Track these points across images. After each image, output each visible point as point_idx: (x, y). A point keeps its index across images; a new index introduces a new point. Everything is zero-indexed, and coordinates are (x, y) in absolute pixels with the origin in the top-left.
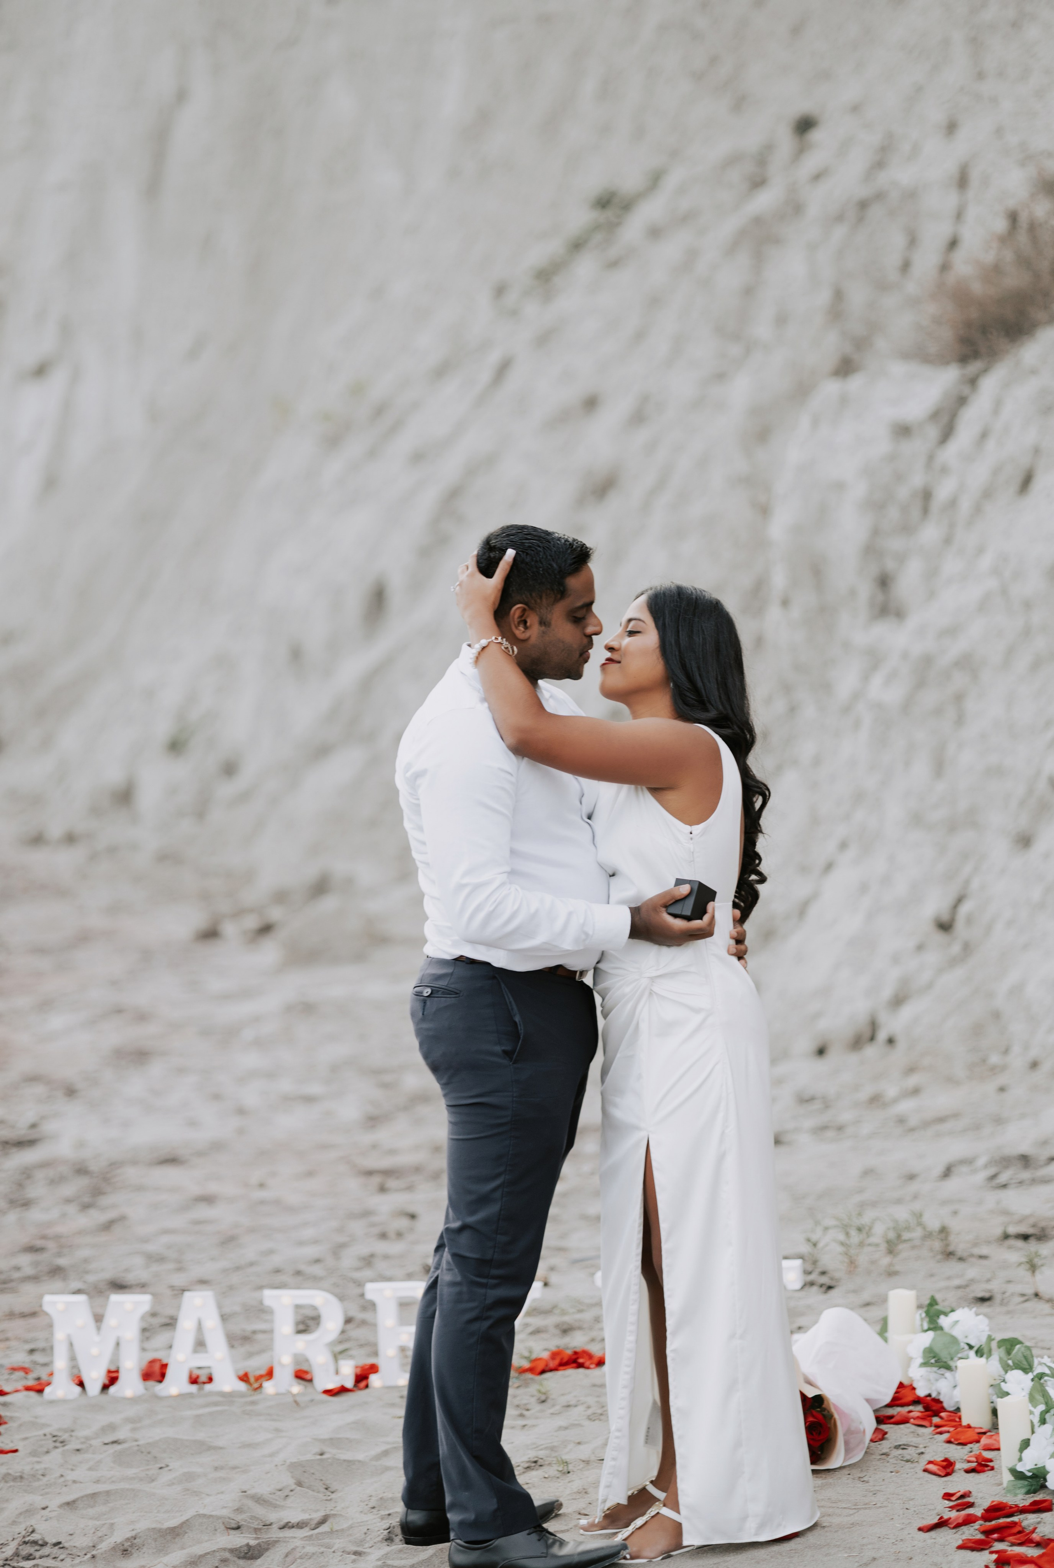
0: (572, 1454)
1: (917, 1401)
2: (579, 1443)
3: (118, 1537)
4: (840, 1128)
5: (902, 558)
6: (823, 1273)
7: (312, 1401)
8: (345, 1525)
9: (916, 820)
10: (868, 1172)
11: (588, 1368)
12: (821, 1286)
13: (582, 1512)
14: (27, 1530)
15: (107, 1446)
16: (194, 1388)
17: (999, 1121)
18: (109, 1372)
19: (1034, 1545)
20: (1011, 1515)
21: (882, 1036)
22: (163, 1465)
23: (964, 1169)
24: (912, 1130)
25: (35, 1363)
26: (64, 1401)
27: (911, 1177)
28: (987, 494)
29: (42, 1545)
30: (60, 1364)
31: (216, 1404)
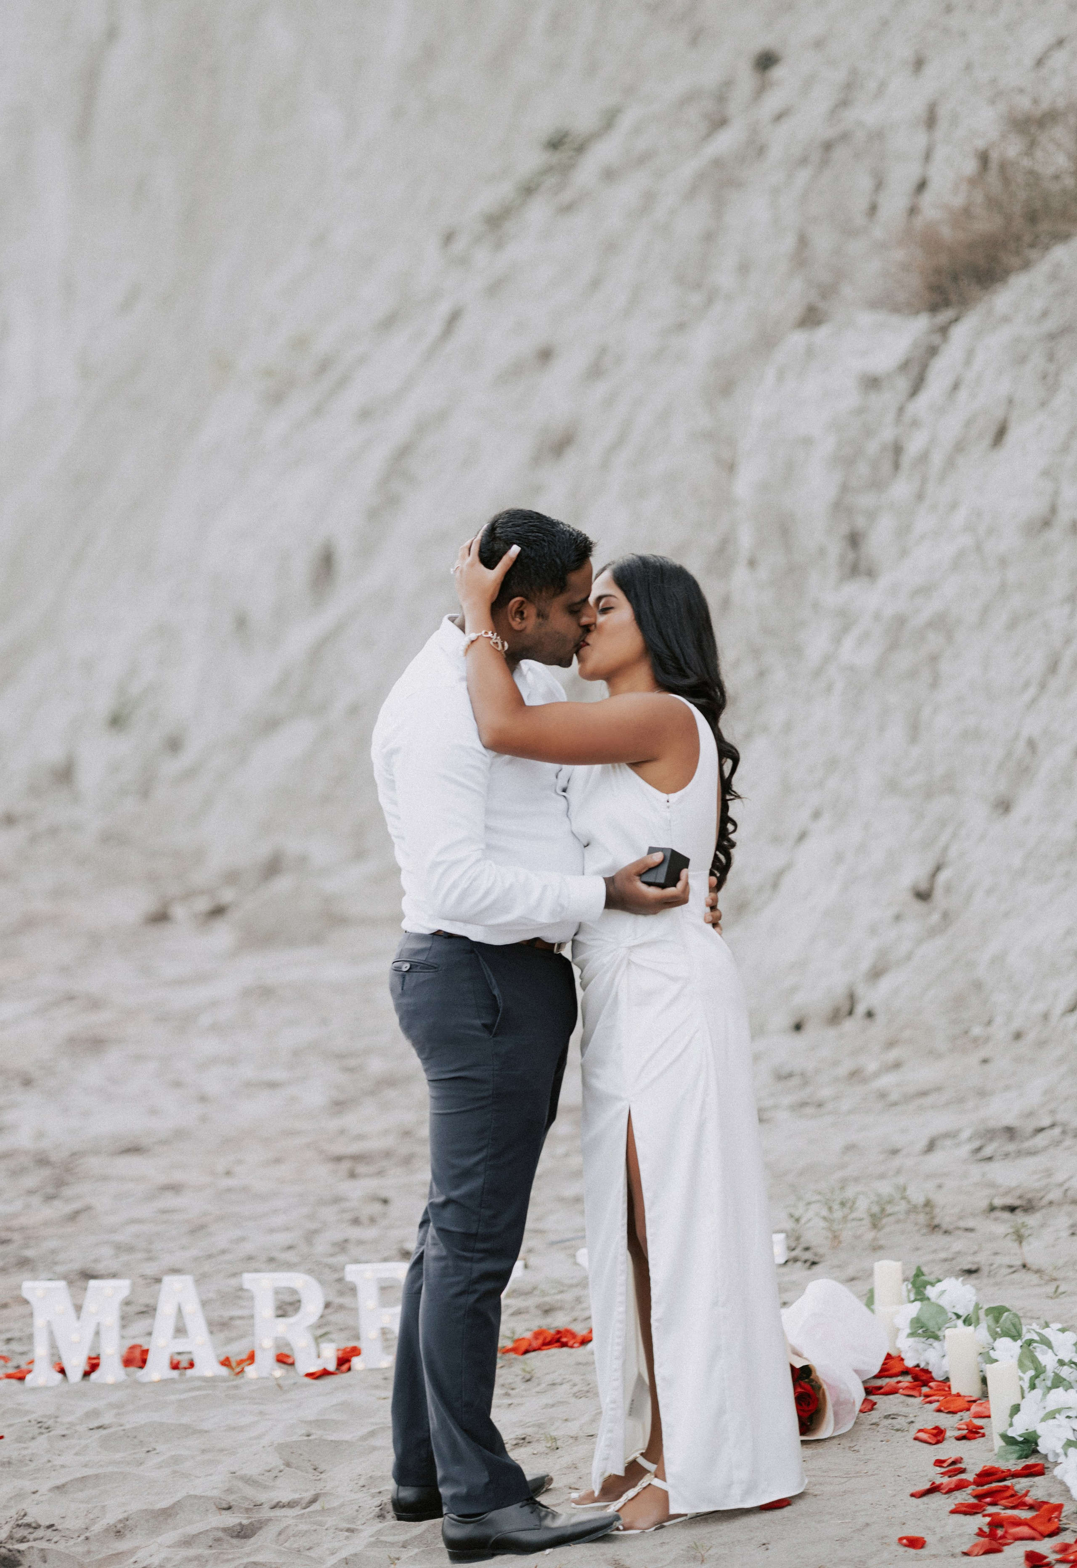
0: (559, 1431)
1: (906, 1372)
2: (566, 1420)
3: (111, 1518)
4: (820, 1105)
5: (872, 515)
6: (807, 1249)
7: (295, 1384)
8: (336, 1504)
9: (892, 786)
10: (850, 1148)
11: (572, 1347)
12: (805, 1262)
13: (572, 1486)
14: (19, 1514)
15: (92, 1431)
16: (175, 1374)
17: (982, 1093)
18: (90, 1358)
19: (1027, 1508)
20: (1004, 1479)
21: (861, 1009)
22: (150, 1449)
23: (948, 1143)
24: (895, 1104)
25: (13, 1352)
26: (46, 1388)
27: (895, 1152)
28: (960, 447)
29: (35, 1528)
30: (41, 1351)
31: (199, 1388)
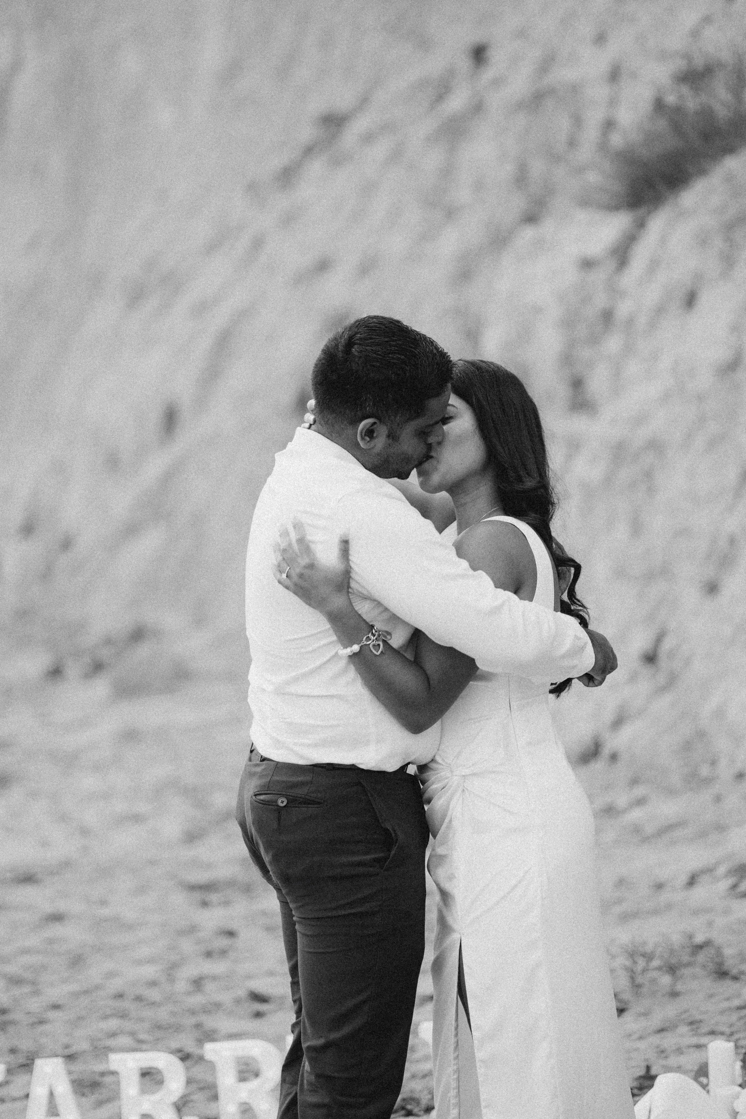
5: (590, 365)
9: (620, 573)
10: (621, 882)
21: (606, 751)
23: (707, 877)
24: (650, 839)
27: (659, 886)
28: (661, 311)
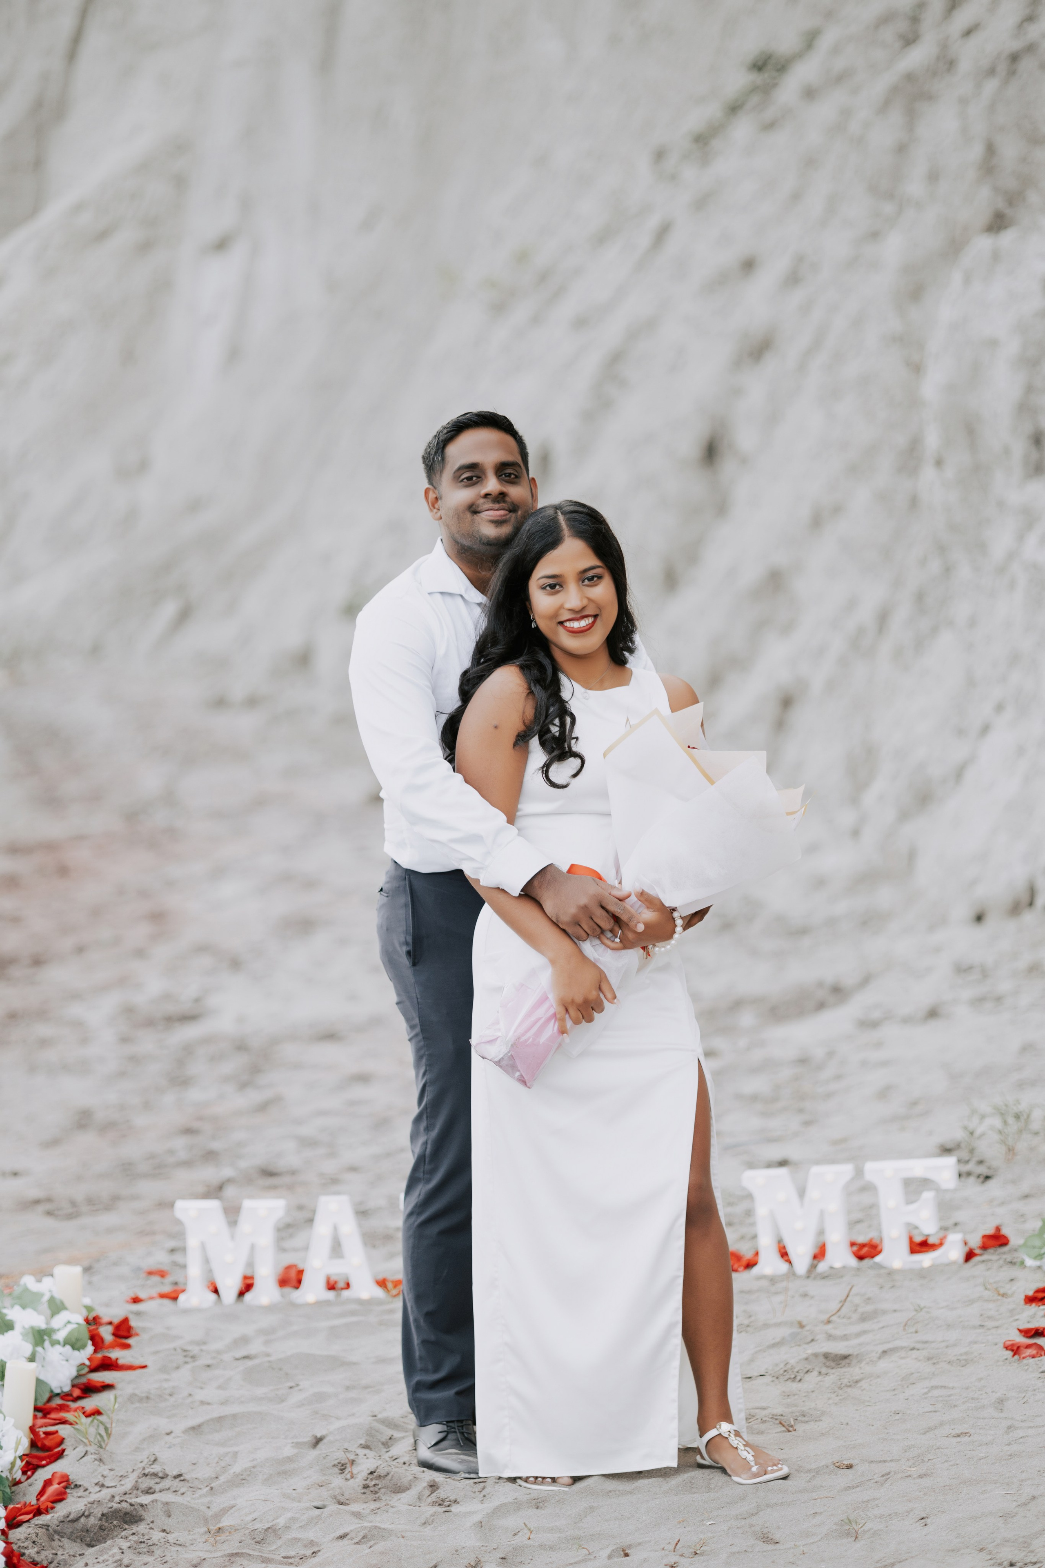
3: (240, 1466)
4: (999, 999)
6: (981, 1162)
10: (1027, 1048)
12: (979, 1176)
14: (149, 1458)
15: (238, 1361)
16: (331, 1295)
21: (1040, 902)
22: (294, 1384)
25: (173, 1265)
26: (198, 1310)
29: (162, 1478)
30: (194, 1266)
31: (353, 1313)
